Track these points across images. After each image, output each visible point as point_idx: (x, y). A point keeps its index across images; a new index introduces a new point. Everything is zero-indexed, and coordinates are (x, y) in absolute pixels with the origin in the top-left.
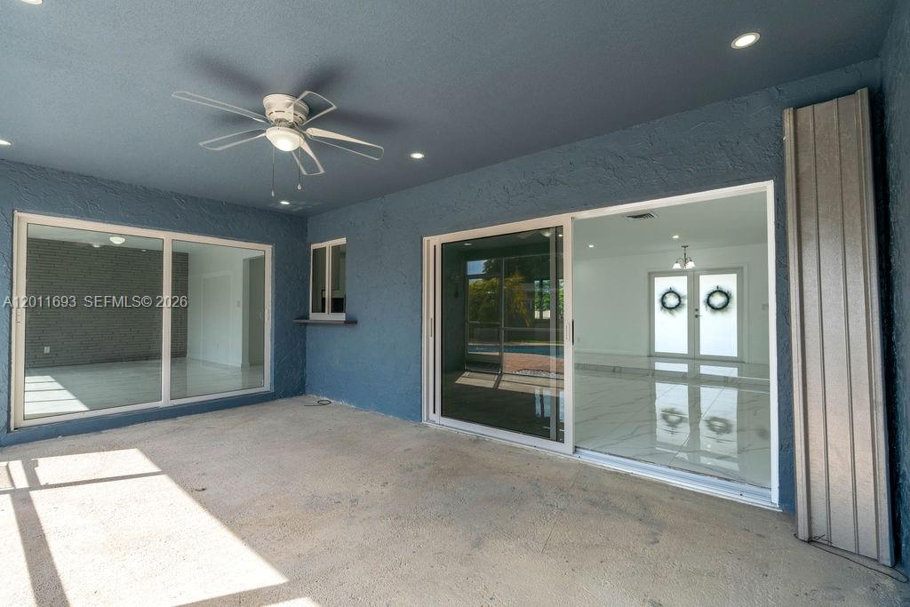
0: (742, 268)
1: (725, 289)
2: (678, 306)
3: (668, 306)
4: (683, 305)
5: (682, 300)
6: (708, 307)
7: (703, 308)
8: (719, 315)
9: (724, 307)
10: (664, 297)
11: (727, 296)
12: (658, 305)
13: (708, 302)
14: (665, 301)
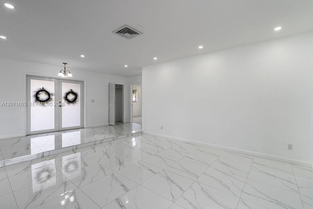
0: (83, 82)
1: (75, 91)
2: (48, 100)
3: (41, 100)
4: (51, 99)
5: (51, 96)
6: (66, 101)
7: (63, 101)
8: (71, 105)
9: (74, 101)
10: (38, 93)
11: (75, 95)
12: (33, 99)
13: (66, 98)
14: (39, 96)
